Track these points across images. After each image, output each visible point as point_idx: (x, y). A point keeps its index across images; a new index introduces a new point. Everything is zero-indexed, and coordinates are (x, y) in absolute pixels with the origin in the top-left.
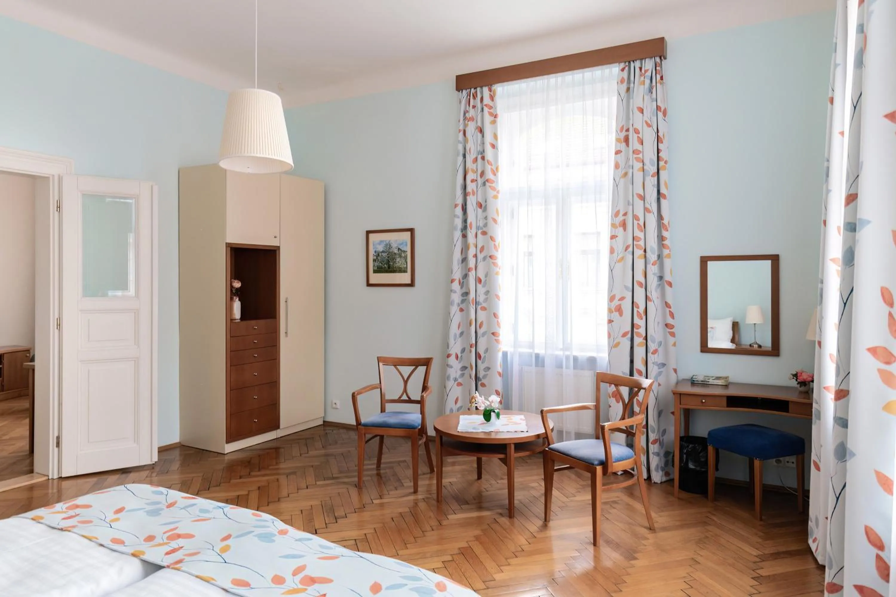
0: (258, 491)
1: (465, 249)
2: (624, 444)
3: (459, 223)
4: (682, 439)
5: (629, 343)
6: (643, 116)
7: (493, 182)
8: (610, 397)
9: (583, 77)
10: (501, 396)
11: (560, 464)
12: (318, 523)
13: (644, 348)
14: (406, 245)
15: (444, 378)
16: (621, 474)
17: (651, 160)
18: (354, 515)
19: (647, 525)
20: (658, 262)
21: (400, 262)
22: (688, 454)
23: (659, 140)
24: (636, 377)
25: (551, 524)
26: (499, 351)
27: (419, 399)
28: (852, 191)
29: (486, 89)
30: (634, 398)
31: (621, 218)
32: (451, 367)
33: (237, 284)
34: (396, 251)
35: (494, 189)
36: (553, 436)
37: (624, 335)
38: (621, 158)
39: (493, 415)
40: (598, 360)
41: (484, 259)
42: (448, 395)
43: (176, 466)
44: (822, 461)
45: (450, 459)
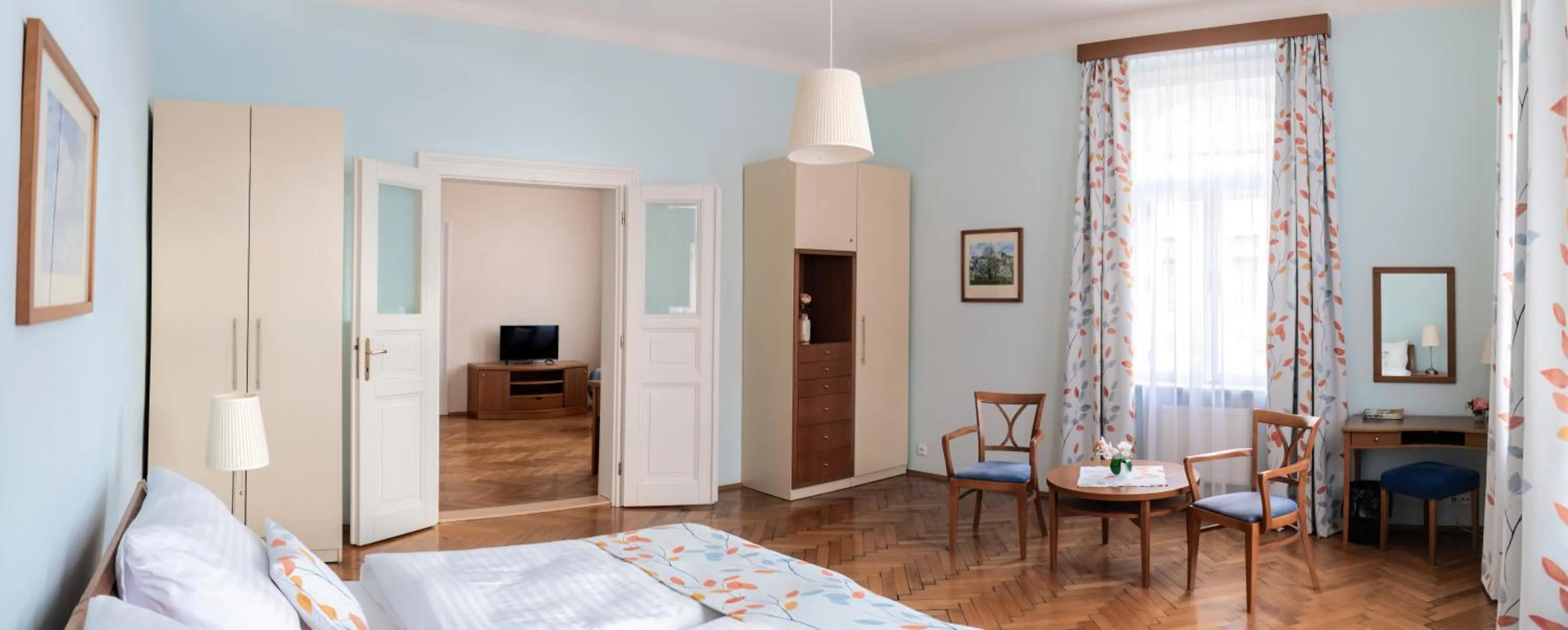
0: (828, 547)
1: (1088, 255)
2: (1285, 494)
3: (1080, 221)
4: (1352, 484)
5: (1292, 373)
6: (1306, 100)
7: (1124, 171)
8: (1269, 440)
9: (1235, 53)
10: (1133, 443)
11: (1208, 523)
12: (901, 587)
13: (1310, 379)
14: (1012, 249)
15: (1061, 420)
16: (1282, 531)
17: (1316, 152)
18: (946, 582)
19: (1311, 584)
20: (1325, 274)
21: (1005, 271)
22: (1359, 502)
23: (1326, 129)
24: (1301, 414)
25: (1196, 592)
26: (1131, 385)
27: (1028, 446)
28: (1522, 201)
29: (1115, 62)
30: (1298, 440)
31: (1282, 219)
32: (1070, 406)
33: (807, 299)
34: (999, 257)
35: (1125, 179)
36: (1199, 490)
37: (1287, 363)
38: (1282, 147)
39: (1123, 466)
40: (1256, 396)
41: (1113, 267)
42: (1065, 442)
43: (737, 509)
44: (1496, 494)
45: (1067, 520)
